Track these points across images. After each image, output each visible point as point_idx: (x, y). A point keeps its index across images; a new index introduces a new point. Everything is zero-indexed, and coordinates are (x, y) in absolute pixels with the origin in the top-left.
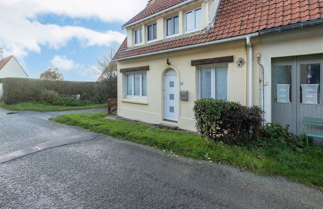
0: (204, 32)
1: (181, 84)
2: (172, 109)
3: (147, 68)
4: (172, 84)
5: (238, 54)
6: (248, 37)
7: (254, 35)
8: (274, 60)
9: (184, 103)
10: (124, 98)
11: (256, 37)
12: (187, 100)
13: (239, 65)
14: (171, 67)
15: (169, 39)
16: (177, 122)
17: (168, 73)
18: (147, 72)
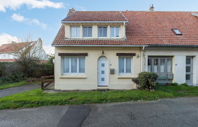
0: (123, 40)
1: (111, 65)
2: (103, 79)
3: (86, 55)
4: (103, 65)
5: (137, 53)
6: (144, 46)
7: (146, 46)
8: (149, 56)
9: (112, 75)
10: (61, 76)
11: (147, 47)
12: (113, 74)
13: (137, 57)
14: (104, 55)
15: (103, 39)
16: (107, 86)
17: (101, 59)
18: (86, 57)
